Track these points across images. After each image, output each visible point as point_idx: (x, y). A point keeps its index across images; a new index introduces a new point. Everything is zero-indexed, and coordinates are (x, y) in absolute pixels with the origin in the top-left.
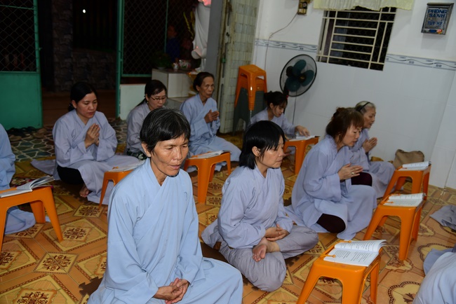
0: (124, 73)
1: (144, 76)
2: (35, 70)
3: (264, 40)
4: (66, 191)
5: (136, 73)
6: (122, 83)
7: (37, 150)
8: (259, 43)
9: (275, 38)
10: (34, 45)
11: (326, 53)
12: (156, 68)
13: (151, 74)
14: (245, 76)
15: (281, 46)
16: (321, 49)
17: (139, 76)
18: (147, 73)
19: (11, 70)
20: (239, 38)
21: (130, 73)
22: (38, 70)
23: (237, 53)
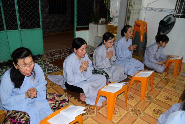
0: (77, 26)
1: (86, 26)
2: (40, 28)
3: (144, 7)
4: (72, 96)
5: (82, 25)
6: (76, 30)
7: (46, 68)
8: (142, 9)
9: (150, 6)
10: (39, 15)
11: (179, 13)
12: (91, 23)
13: (89, 25)
14: (139, 26)
15: (153, 10)
16: (175, 11)
17: (83, 26)
18: (87, 25)
19: (30, 28)
20: (136, 7)
21: (80, 26)
22: (41, 27)
23: (135, 14)
